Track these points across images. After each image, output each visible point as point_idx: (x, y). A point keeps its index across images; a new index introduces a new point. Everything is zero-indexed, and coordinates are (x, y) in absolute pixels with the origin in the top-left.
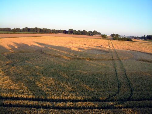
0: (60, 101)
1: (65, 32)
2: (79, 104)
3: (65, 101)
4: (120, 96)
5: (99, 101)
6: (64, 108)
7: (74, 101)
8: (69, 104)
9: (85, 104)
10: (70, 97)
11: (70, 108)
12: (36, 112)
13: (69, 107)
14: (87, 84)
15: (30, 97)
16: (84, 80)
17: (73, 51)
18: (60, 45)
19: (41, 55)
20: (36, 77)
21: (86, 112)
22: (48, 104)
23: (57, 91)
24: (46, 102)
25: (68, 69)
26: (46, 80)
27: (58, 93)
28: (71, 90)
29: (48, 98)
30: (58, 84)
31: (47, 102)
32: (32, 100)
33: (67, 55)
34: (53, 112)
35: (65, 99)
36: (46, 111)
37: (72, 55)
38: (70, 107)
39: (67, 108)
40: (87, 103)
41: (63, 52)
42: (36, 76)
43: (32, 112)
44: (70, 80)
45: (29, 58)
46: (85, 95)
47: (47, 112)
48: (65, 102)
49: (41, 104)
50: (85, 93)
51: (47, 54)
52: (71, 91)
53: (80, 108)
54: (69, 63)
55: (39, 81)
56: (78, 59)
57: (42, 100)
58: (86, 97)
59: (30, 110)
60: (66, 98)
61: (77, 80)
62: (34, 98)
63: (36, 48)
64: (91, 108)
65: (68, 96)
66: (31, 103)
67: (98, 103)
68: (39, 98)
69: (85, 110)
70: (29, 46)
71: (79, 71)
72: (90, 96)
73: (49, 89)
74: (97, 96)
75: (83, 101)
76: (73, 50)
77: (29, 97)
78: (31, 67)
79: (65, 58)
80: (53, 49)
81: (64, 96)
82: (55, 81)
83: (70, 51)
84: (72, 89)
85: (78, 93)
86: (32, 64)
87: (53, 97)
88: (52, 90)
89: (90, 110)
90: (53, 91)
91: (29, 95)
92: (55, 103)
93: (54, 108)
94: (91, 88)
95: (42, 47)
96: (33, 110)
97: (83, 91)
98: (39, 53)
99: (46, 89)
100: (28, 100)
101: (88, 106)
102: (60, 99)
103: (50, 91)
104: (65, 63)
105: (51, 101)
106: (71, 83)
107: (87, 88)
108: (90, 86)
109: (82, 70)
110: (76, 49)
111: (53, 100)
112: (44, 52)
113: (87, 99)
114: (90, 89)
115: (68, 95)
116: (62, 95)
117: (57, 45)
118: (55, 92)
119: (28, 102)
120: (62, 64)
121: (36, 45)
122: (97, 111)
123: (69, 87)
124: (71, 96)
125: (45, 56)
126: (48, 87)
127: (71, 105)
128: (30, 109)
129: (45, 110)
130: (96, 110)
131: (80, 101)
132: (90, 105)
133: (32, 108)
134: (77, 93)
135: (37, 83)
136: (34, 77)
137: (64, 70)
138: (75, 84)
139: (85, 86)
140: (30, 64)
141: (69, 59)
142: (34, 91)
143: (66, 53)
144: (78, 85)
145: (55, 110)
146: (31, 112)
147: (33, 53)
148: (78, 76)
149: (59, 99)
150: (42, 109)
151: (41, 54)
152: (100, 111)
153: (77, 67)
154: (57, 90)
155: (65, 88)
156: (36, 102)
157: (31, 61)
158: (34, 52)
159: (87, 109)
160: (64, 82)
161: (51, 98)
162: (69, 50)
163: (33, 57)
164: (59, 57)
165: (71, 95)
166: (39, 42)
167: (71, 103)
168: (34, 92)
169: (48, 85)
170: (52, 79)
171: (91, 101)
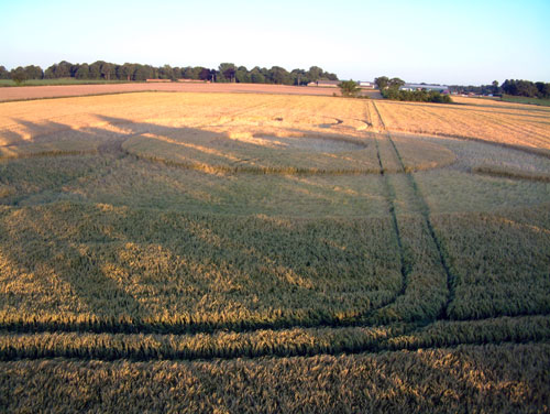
0: (194, 328)
1: (206, 75)
2: (261, 339)
3: (210, 328)
4: (409, 302)
5: (336, 323)
6: (208, 355)
7: (244, 327)
8: (224, 340)
9: (283, 337)
10: (229, 315)
11: (228, 355)
12: (103, 373)
13: (224, 350)
14: (289, 263)
15: (81, 318)
16: (279, 249)
17: (237, 146)
18: (190, 122)
19: (118, 161)
20: (101, 244)
21: (287, 365)
22: (150, 341)
23: (181, 291)
24: (141, 335)
25: (217, 209)
26: (138, 253)
27: (183, 299)
28: (232, 287)
29: (147, 320)
30: (183, 266)
31: (145, 334)
32: (88, 331)
33: (212, 160)
34: (168, 372)
35: (211, 323)
36: (141, 369)
37: (232, 157)
38: (231, 349)
39: (219, 356)
40: (291, 333)
41: (200, 148)
42: (103, 240)
43: (92, 374)
44: (229, 252)
45: (77, 175)
46: (283, 304)
47: (145, 374)
48: (211, 333)
49: (124, 346)
50: (284, 297)
51: (142, 158)
52: (233, 291)
53: (265, 352)
54: (224, 187)
55: (114, 259)
56: (256, 171)
57: (128, 329)
58: (288, 312)
59: (83, 369)
60: (215, 317)
61: (253, 249)
62: (96, 322)
63: (101, 139)
64: (304, 351)
65: (219, 312)
66: (87, 340)
67: (330, 331)
68: (113, 320)
69: (285, 359)
70: (76, 132)
71: (260, 216)
72: (301, 307)
73: (150, 288)
74: (325, 307)
75: (277, 326)
76: (237, 140)
77: (79, 321)
78: (83, 209)
79: (207, 170)
80: (162, 138)
81: (207, 310)
82: (173, 258)
83: (226, 145)
84: (234, 283)
85: (255, 299)
86: (89, 197)
87: (165, 318)
88: (162, 290)
89: (302, 358)
90: (167, 293)
91: (77, 313)
92: (172, 337)
93: (170, 355)
94: (305, 277)
95: (123, 132)
96: (92, 367)
97: (275, 290)
98: (112, 156)
99: (141, 288)
100: (75, 330)
101: (296, 345)
102: (191, 322)
103: (156, 295)
104: (208, 188)
105: (157, 333)
106: (231, 262)
107: (291, 279)
108: (299, 272)
109: (270, 212)
110: (246, 137)
111: (166, 329)
112: (131, 150)
113: (289, 319)
114: (301, 281)
115: (221, 308)
116: (200, 308)
117: (176, 125)
118: (173, 297)
119: (73, 339)
120: (197, 193)
121: (101, 124)
122: (327, 363)
123: (224, 275)
124: (232, 310)
125: (133, 166)
126: (147, 281)
127: (231, 342)
128: (84, 366)
129: (139, 364)
130: (322, 358)
131: (266, 326)
132: (300, 341)
133: (88, 358)
134: (251, 298)
135: (107, 267)
136: (94, 245)
137: (206, 214)
138: (246, 263)
139: (281, 269)
140: (79, 195)
141: (220, 174)
142: (94, 294)
143: (210, 151)
144: (257, 270)
145: (175, 366)
146: (85, 374)
147: (88, 156)
148: (255, 234)
149: (188, 321)
150: (126, 364)
151: (120, 157)
152: (340, 362)
153: (253, 202)
154: (179, 289)
155: (207, 283)
156: (104, 338)
157: (82, 186)
158: (93, 153)
159: (292, 355)
160: (206, 261)
161: (157, 319)
162: (221, 140)
163: (91, 171)
164: (186, 167)
165: (230, 306)
166: (111, 115)
167: (234, 336)
168: (95, 299)
169: (147, 274)
170: (160, 248)
171: (305, 325)
